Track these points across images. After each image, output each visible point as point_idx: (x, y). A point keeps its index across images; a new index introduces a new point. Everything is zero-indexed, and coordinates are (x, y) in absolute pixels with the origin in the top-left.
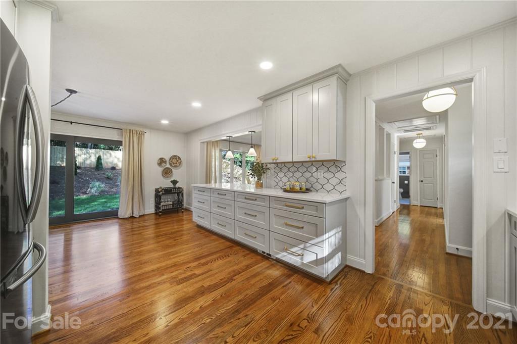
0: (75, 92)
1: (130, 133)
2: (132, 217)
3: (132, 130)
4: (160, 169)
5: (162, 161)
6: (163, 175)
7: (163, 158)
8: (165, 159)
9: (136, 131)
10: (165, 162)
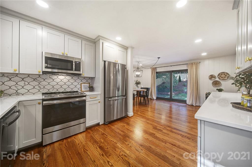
0: (160, 58)
1: (191, 64)
2: (192, 105)
3: (192, 63)
4: (211, 82)
5: (212, 77)
6: (213, 85)
7: (213, 75)
8: (214, 75)
9: (194, 63)
10: (215, 77)
